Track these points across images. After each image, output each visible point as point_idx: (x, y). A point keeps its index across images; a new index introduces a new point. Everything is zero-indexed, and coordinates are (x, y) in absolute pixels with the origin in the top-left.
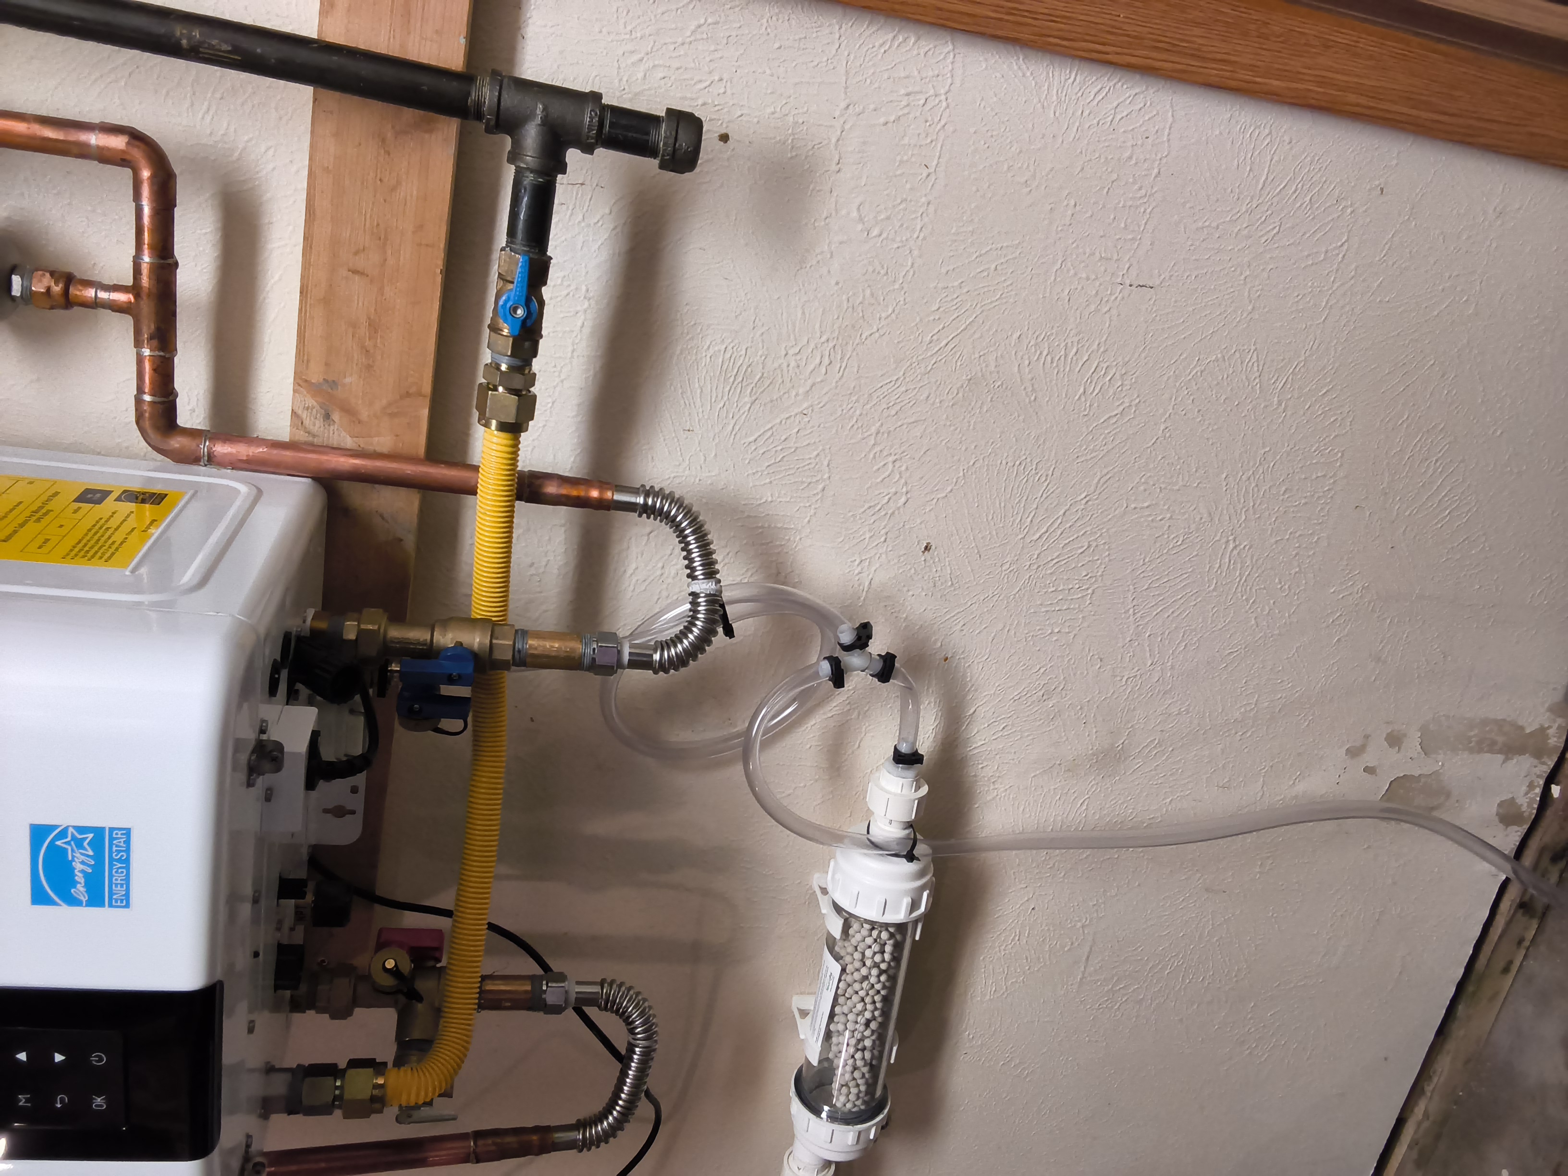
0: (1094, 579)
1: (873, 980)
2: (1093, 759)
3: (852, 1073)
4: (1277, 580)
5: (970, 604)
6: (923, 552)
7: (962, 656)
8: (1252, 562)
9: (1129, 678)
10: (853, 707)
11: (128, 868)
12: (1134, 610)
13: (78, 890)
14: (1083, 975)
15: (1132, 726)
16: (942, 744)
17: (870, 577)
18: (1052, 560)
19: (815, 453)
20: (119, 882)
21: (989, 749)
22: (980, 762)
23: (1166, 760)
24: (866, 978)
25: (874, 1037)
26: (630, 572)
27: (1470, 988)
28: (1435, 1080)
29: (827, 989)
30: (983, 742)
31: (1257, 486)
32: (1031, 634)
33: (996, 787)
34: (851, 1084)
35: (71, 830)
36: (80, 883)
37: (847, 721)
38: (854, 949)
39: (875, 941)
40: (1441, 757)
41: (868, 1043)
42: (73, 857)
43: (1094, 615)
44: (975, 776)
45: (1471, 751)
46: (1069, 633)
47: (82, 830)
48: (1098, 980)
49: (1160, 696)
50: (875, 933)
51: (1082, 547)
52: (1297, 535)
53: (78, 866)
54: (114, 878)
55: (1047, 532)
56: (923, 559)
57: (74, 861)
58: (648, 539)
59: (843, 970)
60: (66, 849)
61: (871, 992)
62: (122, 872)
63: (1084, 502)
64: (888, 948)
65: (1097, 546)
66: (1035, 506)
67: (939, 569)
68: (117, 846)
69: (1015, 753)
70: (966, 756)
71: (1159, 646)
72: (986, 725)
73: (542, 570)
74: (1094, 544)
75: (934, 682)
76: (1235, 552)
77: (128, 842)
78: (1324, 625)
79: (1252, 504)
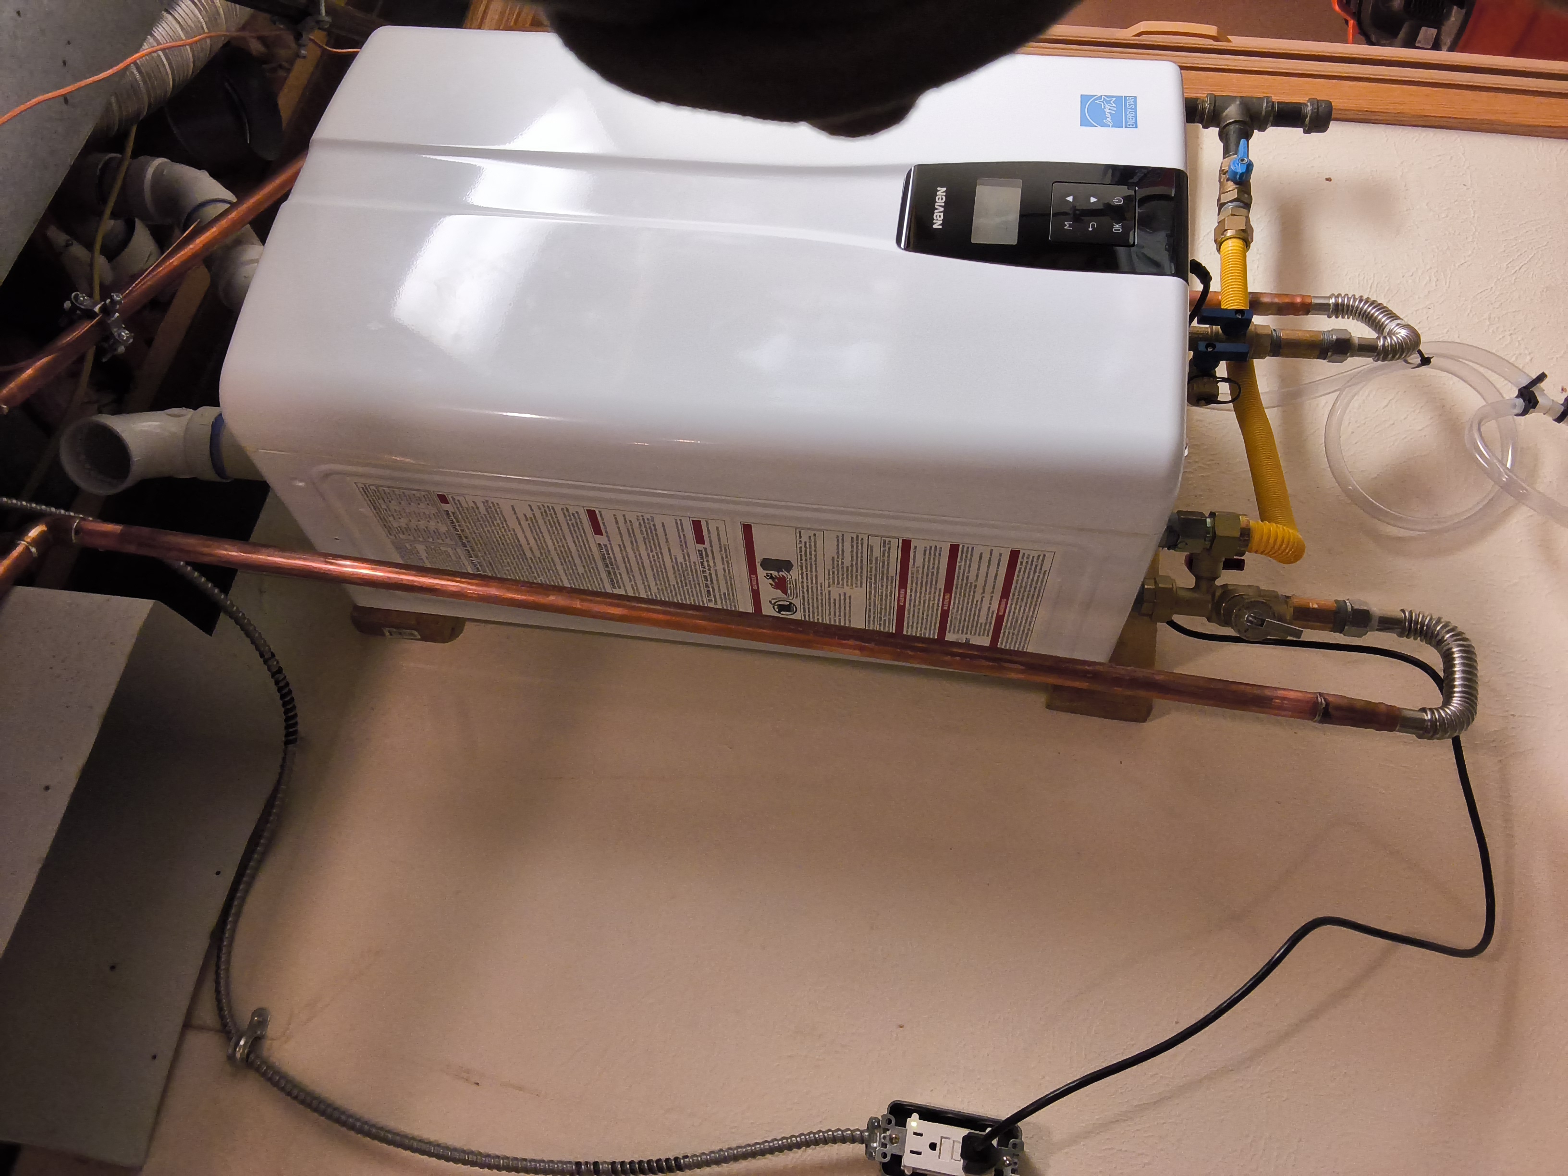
11: (1136, 112)
13: (1107, 120)
19: (1446, 330)
20: (1131, 118)
35: (1103, 97)
42: (1104, 107)
47: (1110, 97)
53: (1107, 111)
54: (1128, 116)
60: (1101, 104)
62: (1133, 114)
68: (1129, 103)
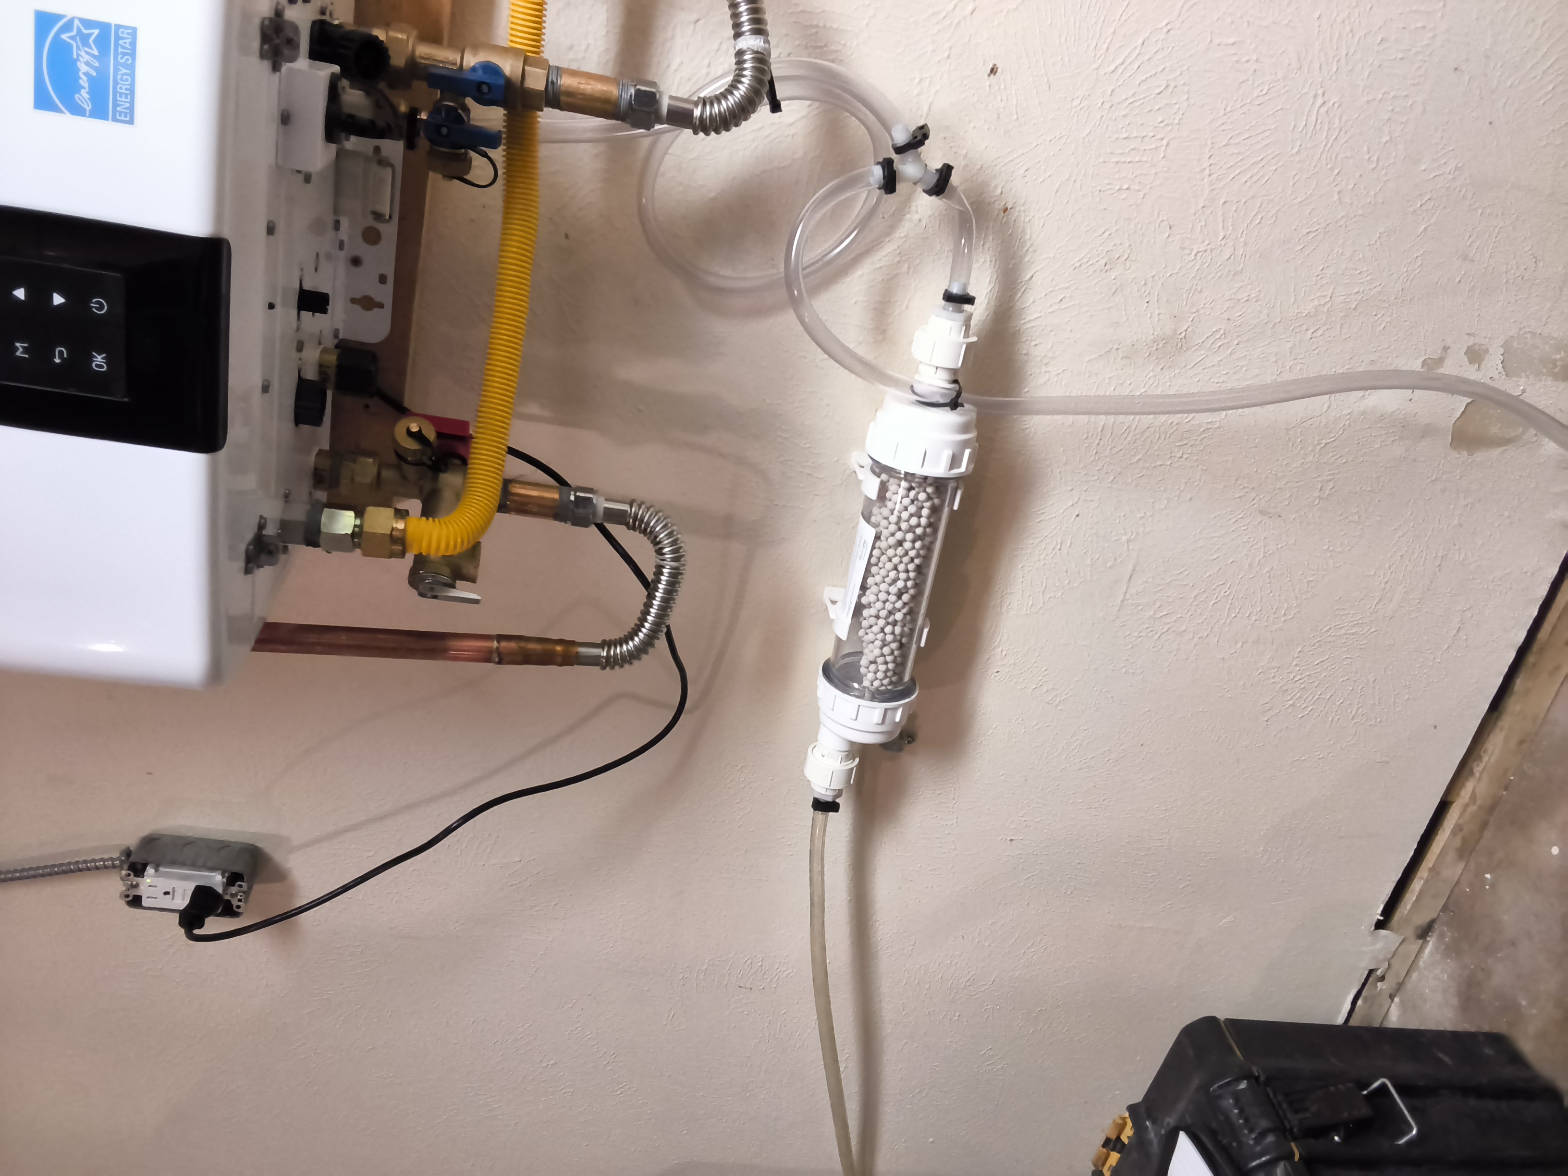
0: (1170, 127)
1: (907, 545)
2: (1153, 347)
3: (881, 648)
4: (1365, 149)
5: (1035, 144)
6: (989, 76)
7: (1022, 208)
8: (1340, 122)
9: (1198, 252)
10: (903, 258)
11: (133, 76)
12: (1210, 170)
13: (81, 95)
14: (1125, 595)
15: (1198, 311)
16: (995, 312)
17: (930, 100)
18: (1127, 99)
20: (123, 91)
21: (1044, 324)
22: (1033, 338)
23: (1231, 354)
24: (900, 543)
25: (905, 611)
26: (674, 66)
27: (1531, 659)
28: (1485, 759)
29: (860, 558)
30: (1038, 315)
31: (1352, 31)
32: (1099, 188)
33: (1048, 369)
34: (880, 660)
36: (84, 88)
37: (896, 275)
38: (890, 513)
39: (912, 502)
40: (1523, 380)
41: (899, 616)
42: (78, 55)
43: (1167, 172)
44: (1026, 354)
45: (1556, 377)
46: (1139, 191)
47: (88, 23)
48: (1139, 605)
49: (1230, 278)
50: (912, 494)
51: (1160, 86)
52: (1392, 94)
54: (119, 86)
55: (1123, 63)
56: (988, 84)
57: (79, 60)
58: (695, 28)
59: (878, 538)
60: (71, 46)
61: (906, 559)
62: (127, 80)
63: (1165, 30)
64: (925, 512)
65: (1176, 87)
66: (1112, 30)
67: (1005, 98)
68: (123, 48)
69: (1071, 330)
70: (1019, 330)
71: (1233, 216)
72: (1043, 295)
73: (581, 55)
74: (1172, 84)
75: (991, 238)
76: (1323, 110)
77: (133, 44)
78: (1411, 209)
79: (1345, 52)
